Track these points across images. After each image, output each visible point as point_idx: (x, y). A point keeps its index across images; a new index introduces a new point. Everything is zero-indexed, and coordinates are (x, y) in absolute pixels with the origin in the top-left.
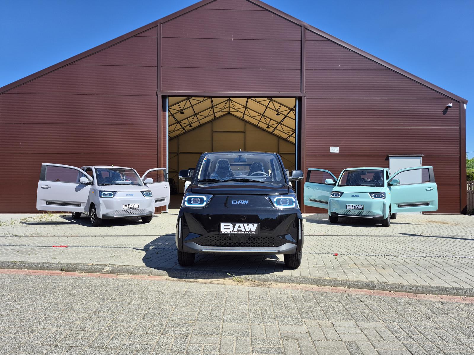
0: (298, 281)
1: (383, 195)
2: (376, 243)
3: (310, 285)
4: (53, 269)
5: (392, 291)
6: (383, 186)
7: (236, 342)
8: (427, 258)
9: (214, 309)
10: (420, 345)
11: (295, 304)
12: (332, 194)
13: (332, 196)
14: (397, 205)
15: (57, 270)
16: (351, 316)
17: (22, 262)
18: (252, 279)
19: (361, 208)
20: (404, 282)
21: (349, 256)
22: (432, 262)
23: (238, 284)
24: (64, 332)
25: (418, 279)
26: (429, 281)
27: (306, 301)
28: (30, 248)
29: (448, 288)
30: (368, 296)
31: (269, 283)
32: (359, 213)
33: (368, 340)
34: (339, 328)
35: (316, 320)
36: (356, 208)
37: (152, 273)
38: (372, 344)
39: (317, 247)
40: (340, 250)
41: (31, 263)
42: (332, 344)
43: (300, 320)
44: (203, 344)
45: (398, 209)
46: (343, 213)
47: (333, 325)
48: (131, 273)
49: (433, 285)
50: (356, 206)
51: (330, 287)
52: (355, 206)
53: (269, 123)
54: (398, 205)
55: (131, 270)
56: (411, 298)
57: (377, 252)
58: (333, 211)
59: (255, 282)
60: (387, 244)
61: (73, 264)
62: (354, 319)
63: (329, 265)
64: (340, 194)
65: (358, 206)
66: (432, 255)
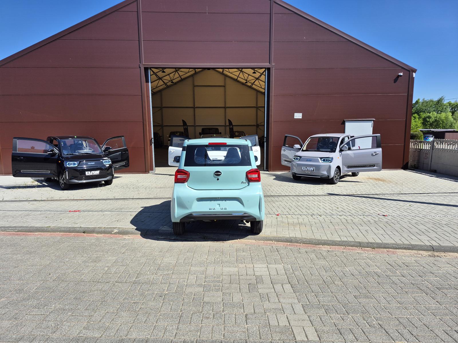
2: (314, 203)
5: (301, 244)
7: (196, 278)
9: (186, 259)
11: (236, 254)
16: (267, 261)
17: (54, 227)
20: (313, 237)
21: (288, 216)
22: (343, 220)
25: (323, 235)
26: (330, 236)
27: (243, 252)
28: (53, 212)
29: (338, 241)
30: (284, 247)
33: (269, 275)
34: (256, 268)
35: (245, 264)
40: (283, 210)
42: (248, 277)
47: (254, 266)
57: (310, 211)
60: (322, 204)
61: (91, 228)
63: (269, 224)
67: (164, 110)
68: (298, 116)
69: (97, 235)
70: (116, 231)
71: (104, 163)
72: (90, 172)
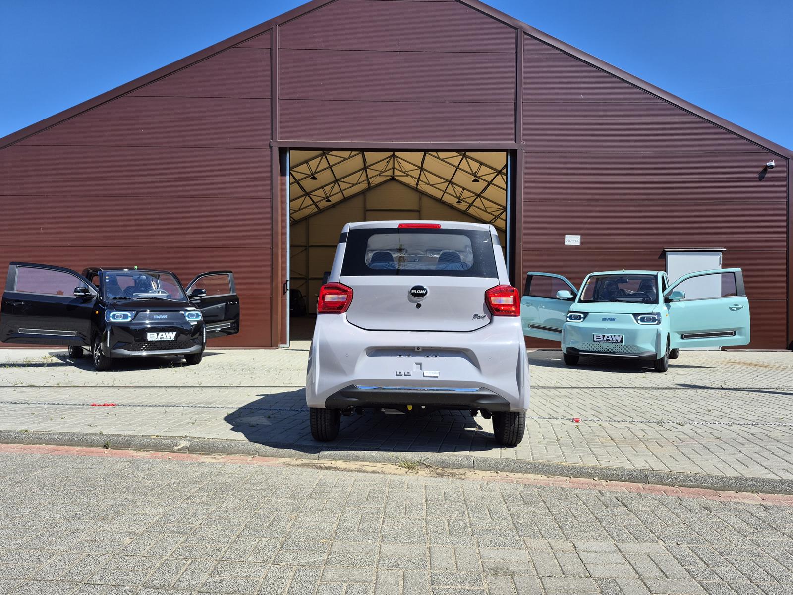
0: (511, 468)
1: (657, 318)
2: (646, 401)
3: (532, 475)
4: (91, 444)
5: (677, 487)
6: (656, 302)
7: (404, 579)
8: (734, 428)
9: (366, 519)
10: (730, 586)
11: (507, 510)
12: (569, 316)
13: (568, 319)
14: (680, 335)
15: (97, 446)
16: (607, 531)
17: (37, 433)
18: (432, 463)
19: (619, 339)
20: (697, 470)
21: (600, 423)
22: (743, 434)
23: (406, 472)
24: (101, 559)
25: (721, 465)
26: (741, 468)
27: (526, 503)
28: (54, 406)
29: (775, 481)
30: (635, 495)
31: (462, 471)
32: (615, 348)
33: (637, 576)
34: (586, 553)
35: (545, 538)
36: (609, 340)
37: (260, 453)
38: (645, 584)
39: (543, 407)
40: (583, 412)
41: (54, 434)
42: (574, 584)
43: (517, 538)
44: (346, 581)
45: (681, 343)
46: (588, 349)
47: (575, 547)
48: (223, 453)
49: (748, 476)
50: (610, 337)
51: (568, 479)
52: (608, 337)
53: (461, 194)
54: (682, 335)
55: (224, 447)
56: (709, 499)
57: (648, 416)
58: (571, 345)
59: (437, 469)
60: (664, 403)
61: (125, 436)
62: (612, 538)
63: (565, 439)
64: (582, 316)
65: (613, 337)
66: (742, 422)
67: (311, 250)
68: (572, 240)
69: (135, 453)
70: (184, 444)
71: (187, 318)
72: (155, 334)
